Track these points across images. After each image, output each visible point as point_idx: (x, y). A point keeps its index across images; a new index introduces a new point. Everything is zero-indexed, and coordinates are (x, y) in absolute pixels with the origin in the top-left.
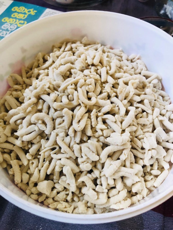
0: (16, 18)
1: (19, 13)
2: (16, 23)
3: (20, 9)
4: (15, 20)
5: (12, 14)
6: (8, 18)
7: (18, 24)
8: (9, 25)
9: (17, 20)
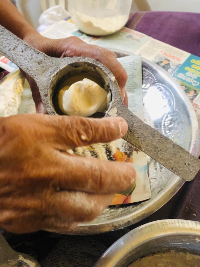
0: (195, 69)
1: (197, 65)
2: (196, 73)
3: (197, 62)
4: (195, 70)
5: (191, 65)
6: (189, 68)
7: (198, 74)
8: (192, 74)
9: (197, 71)
